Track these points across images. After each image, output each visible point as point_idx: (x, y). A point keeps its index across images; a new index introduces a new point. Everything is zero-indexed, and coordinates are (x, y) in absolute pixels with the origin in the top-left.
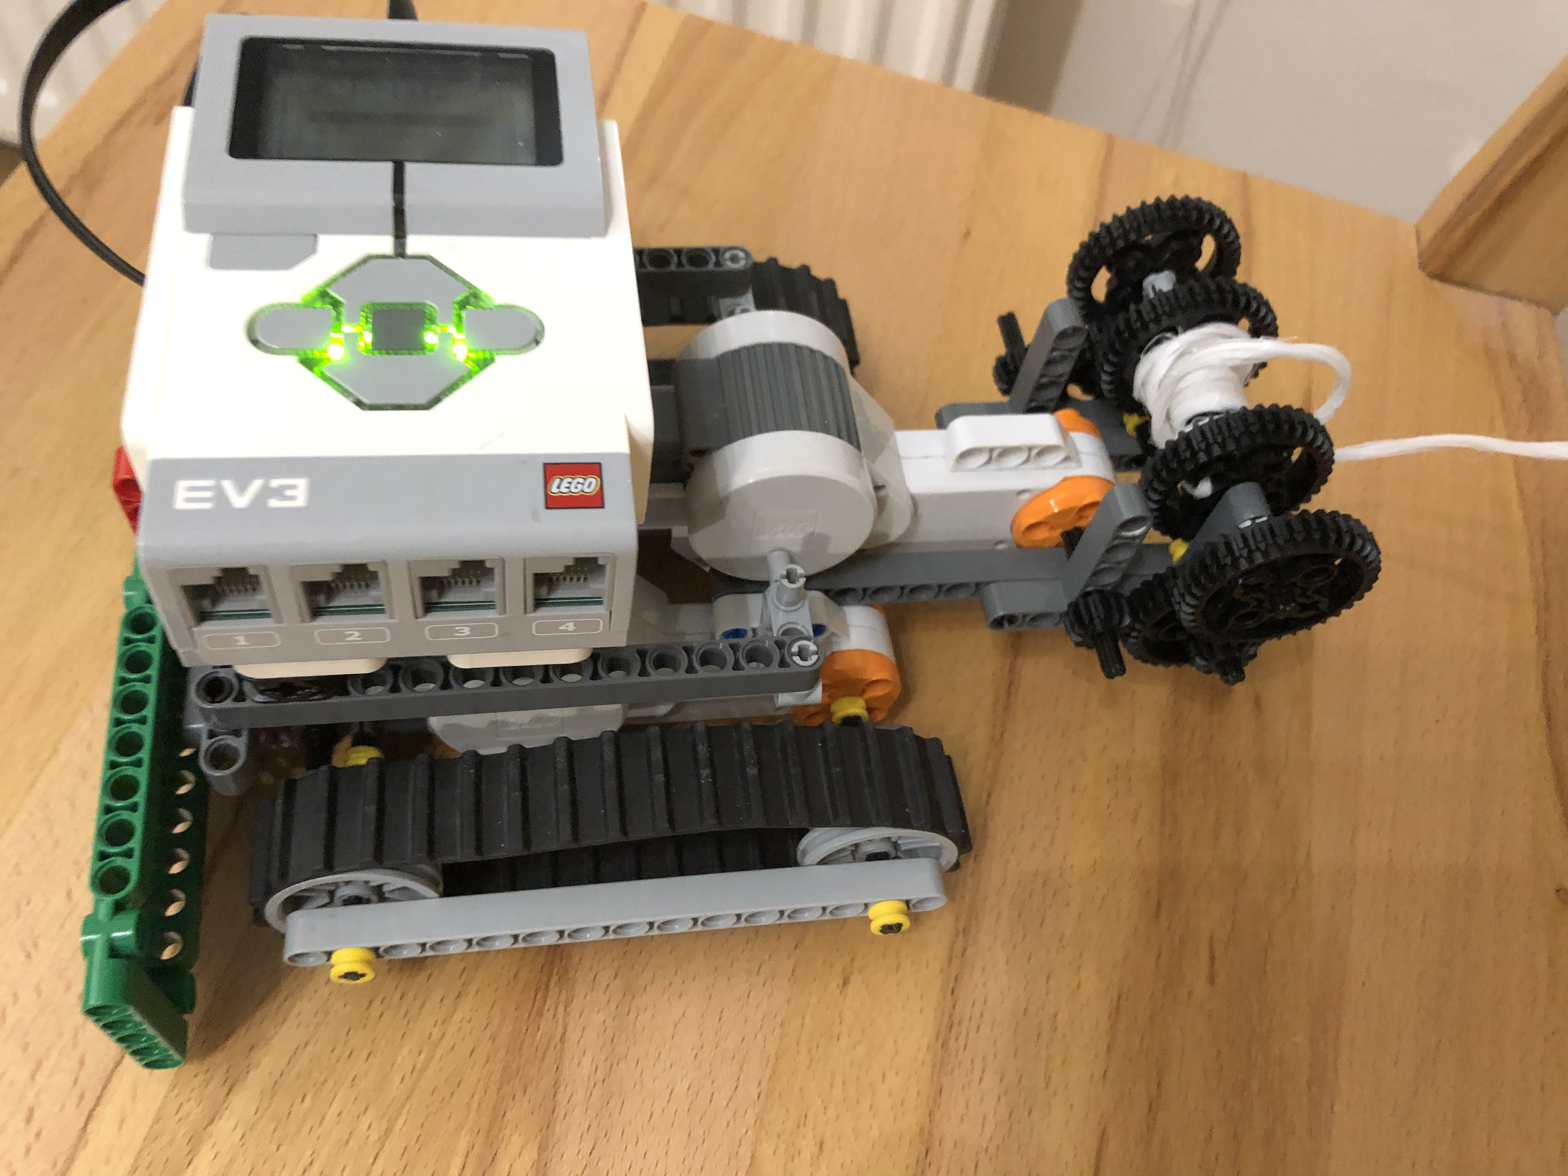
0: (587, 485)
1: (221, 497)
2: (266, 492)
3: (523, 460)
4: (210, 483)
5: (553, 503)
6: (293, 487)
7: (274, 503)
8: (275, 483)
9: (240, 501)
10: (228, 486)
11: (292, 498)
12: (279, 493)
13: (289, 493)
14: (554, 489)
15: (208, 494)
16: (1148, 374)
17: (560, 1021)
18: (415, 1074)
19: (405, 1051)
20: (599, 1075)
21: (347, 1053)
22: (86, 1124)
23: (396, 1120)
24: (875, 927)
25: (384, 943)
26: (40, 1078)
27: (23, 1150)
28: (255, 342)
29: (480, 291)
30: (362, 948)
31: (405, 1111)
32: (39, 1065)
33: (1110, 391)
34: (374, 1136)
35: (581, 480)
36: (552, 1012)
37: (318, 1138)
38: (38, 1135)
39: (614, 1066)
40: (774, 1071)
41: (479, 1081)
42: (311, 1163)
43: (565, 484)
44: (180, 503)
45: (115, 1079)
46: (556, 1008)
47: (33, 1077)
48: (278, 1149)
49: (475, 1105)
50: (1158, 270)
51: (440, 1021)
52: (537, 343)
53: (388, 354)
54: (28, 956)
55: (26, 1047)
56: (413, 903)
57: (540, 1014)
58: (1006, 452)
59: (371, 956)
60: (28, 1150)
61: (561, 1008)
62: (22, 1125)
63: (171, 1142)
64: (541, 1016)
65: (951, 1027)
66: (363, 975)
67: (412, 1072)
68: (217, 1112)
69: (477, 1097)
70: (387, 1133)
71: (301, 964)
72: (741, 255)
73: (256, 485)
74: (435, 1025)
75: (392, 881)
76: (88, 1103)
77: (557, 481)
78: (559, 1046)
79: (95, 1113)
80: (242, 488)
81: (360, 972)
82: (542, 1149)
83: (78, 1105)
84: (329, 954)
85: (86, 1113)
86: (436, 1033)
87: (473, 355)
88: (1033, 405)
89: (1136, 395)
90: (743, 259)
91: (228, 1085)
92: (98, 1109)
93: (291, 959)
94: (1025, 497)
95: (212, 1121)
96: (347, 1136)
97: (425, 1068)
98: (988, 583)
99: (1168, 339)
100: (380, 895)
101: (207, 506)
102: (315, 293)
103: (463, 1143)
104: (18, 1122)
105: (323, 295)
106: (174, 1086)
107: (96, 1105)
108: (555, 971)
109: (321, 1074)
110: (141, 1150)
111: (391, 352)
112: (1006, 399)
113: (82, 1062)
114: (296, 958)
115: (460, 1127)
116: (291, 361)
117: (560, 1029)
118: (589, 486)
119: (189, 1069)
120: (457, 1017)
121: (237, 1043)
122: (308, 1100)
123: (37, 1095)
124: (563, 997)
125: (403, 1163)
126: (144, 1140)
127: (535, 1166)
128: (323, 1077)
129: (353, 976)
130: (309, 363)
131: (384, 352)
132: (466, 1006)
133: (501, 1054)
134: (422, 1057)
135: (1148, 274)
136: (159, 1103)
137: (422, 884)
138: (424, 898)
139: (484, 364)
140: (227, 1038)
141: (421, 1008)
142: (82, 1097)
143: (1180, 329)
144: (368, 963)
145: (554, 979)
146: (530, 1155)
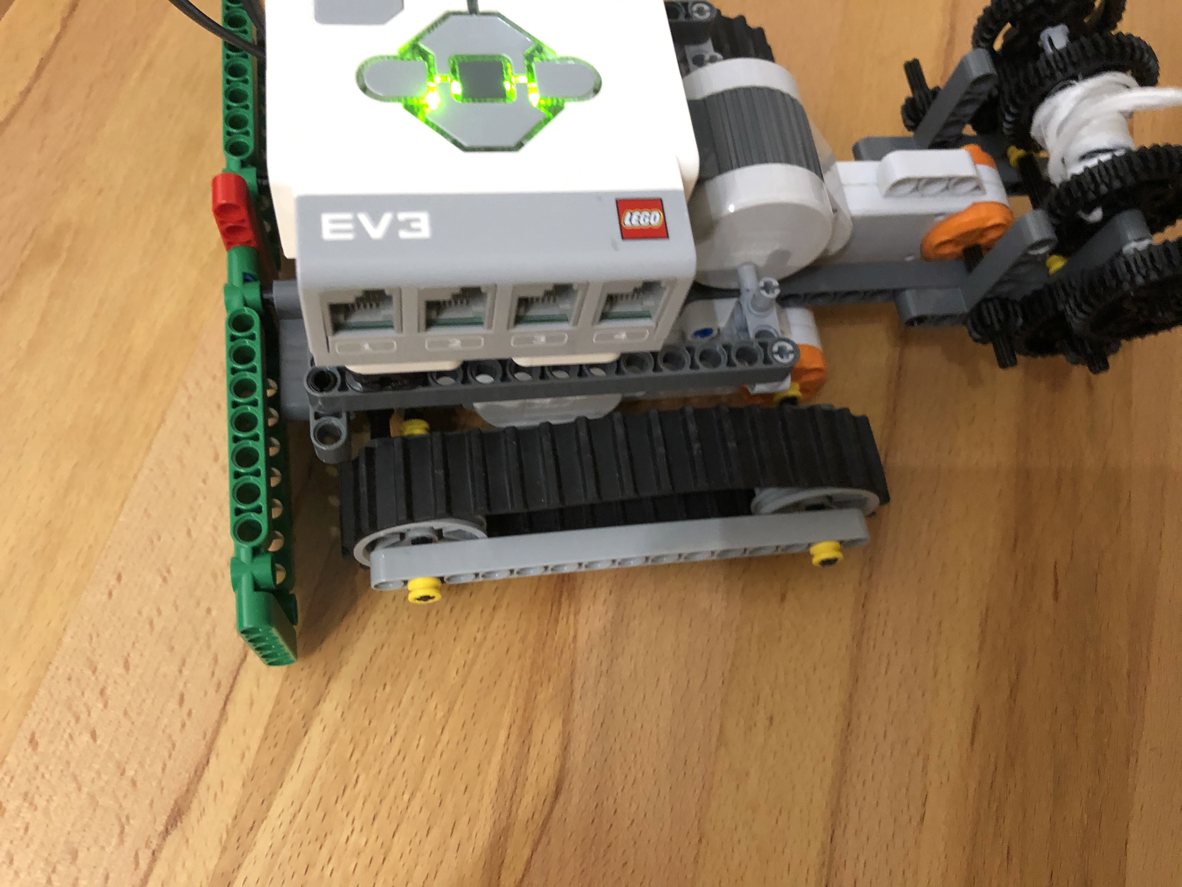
0: (652, 219)
1: (359, 228)
2: (395, 226)
3: (598, 197)
4: (348, 216)
5: (627, 234)
6: (417, 220)
7: (404, 234)
8: (402, 216)
9: (376, 232)
10: (364, 218)
11: (418, 230)
12: (407, 225)
13: (414, 225)
14: (627, 222)
15: (349, 226)
16: (1050, 117)
17: (572, 627)
18: (466, 668)
19: (458, 651)
20: (604, 668)
21: (414, 652)
22: (225, 704)
23: (455, 702)
24: (816, 560)
25: (446, 574)
26: (186, 672)
27: (179, 725)
28: (364, 89)
29: (543, 44)
30: (433, 577)
31: (461, 695)
32: (184, 663)
33: (1008, 129)
34: (440, 714)
35: (648, 214)
36: (565, 619)
37: (399, 716)
38: (190, 713)
39: (615, 661)
40: (733, 665)
41: (514, 672)
42: (395, 733)
43: (635, 217)
44: (327, 235)
45: (242, 672)
46: (568, 619)
47: (180, 671)
48: (369, 724)
49: (513, 690)
50: (1053, 24)
51: (482, 628)
52: (596, 91)
53: (474, 101)
54: (165, 580)
55: (172, 649)
56: (468, 542)
57: (557, 621)
58: (931, 181)
59: (438, 583)
60: (183, 725)
61: (572, 617)
62: (177, 706)
63: (290, 718)
64: (558, 622)
65: (863, 632)
66: (433, 598)
67: (464, 666)
68: (321, 696)
69: (514, 684)
70: (450, 710)
71: (384, 589)
72: (706, 7)
73: (387, 218)
74: (478, 631)
75: (448, 525)
76: (224, 690)
77: (628, 215)
78: (572, 646)
79: (231, 697)
80: (376, 220)
81: (431, 595)
82: (565, 722)
83: (217, 691)
84: (406, 582)
85: (224, 697)
86: (479, 636)
87: (543, 102)
88: (938, 140)
89: (1033, 133)
90: (707, 11)
91: (327, 677)
92: (233, 694)
93: (376, 586)
94: (941, 218)
95: (318, 703)
96: (420, 714)
97: (474, 661)
98: (903, 290)
99: (1071, 85)
100: (440, 536)
101: (350, 236)
102: (408, 46)
103: (507, 718)
104: (173, 705)
105: (415, 47)
106: (286, 678)
107: (231, 691)
108: (565, 589)
109: (396, 668)
110: (269, 724)
111: (476, 100)
112: (911, 134)
113: (216, 660)
114: (381, 586)
115: (504, 706)
116: (399, 107)
117: (572, 633)
118: (655, 218)
119: (297, 665)
120: (495, 624)
121: (330, 645)
122: (388, 688)
123: (185, 684)
124: (572, 609)
125: (464, 732)
126: (270, 716)
127: (561, 736)
128: (397, 671)
129: (426, 598)
130: (411, 109)
131: (470, 100)
132: (500, 615)
133: (530, 651)
134: (471, 655)
135: (1044, 27)
136: (276, 690)
137: (474, 527)
138: (476, 538)
139: (556, 110)
140: (322, 641)
141: (466, 618)
142: (219, 685)
143: (1080, 77)
144: (436, 588)
145: (565, 594)
146: (557, 726)
